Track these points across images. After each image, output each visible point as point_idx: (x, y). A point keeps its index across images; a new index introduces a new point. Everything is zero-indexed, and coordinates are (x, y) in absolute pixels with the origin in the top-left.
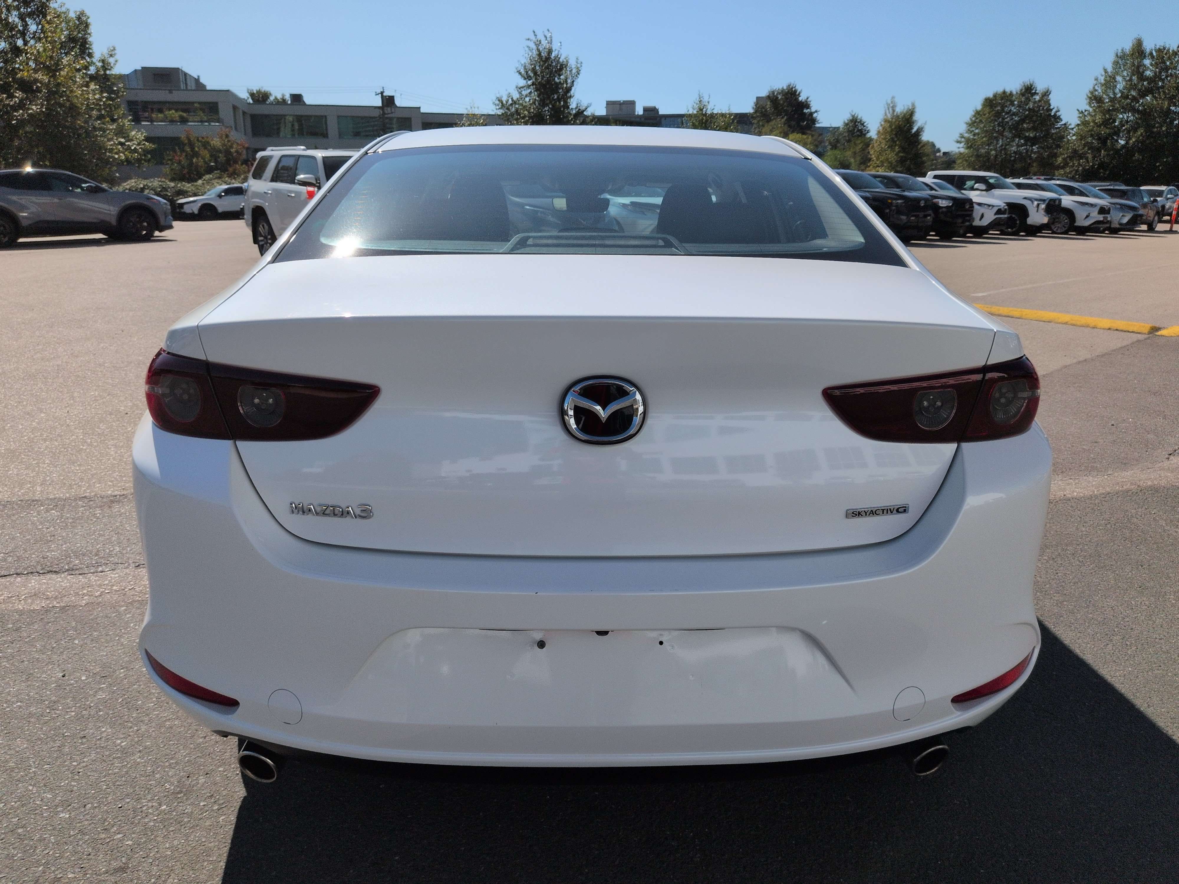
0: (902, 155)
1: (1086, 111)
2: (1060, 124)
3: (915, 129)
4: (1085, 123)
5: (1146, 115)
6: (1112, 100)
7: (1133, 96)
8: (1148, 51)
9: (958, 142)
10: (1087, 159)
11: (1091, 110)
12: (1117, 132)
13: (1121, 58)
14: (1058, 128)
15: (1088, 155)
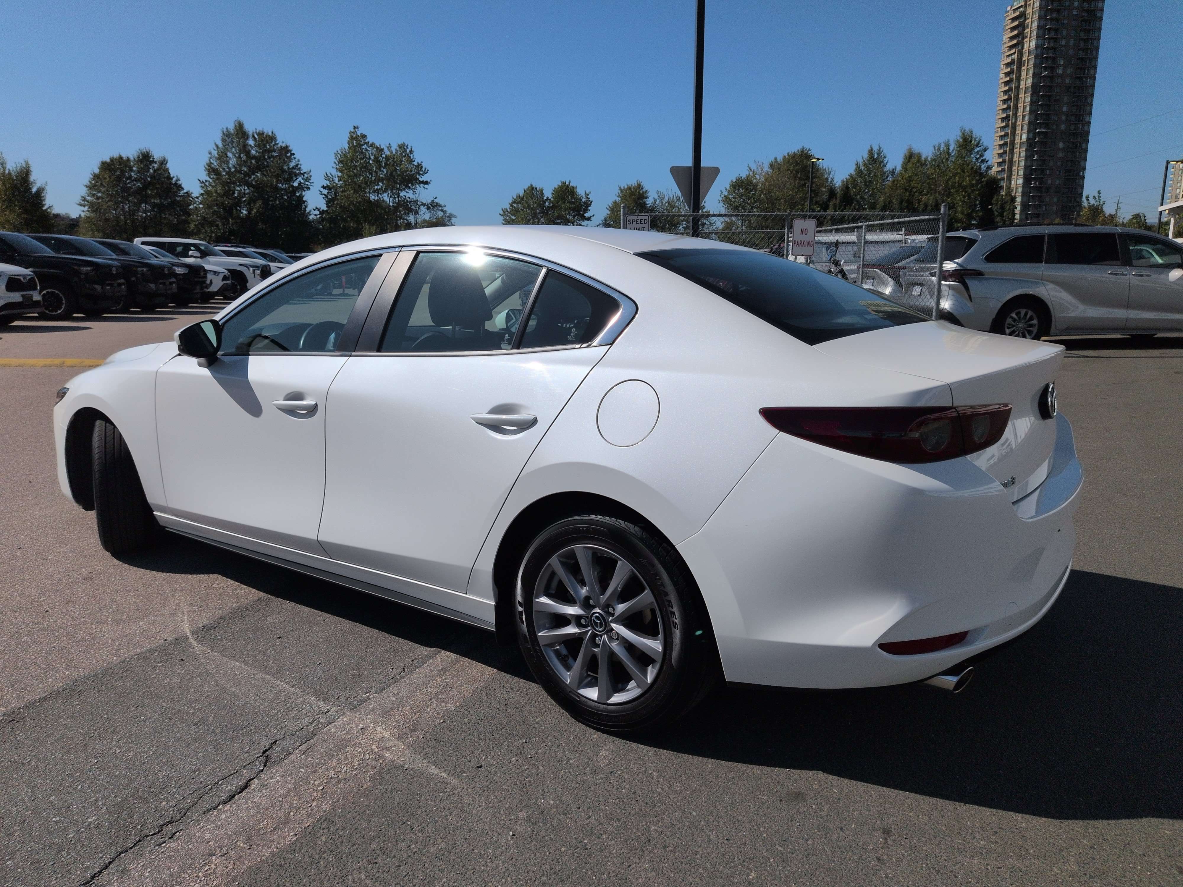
0: (26, 216)
1: (206, 181)
2: (182, 192)
3: (34, 190)
4: (207, 193)
5: (259, 188)
6: (228, 173)
7: (245, 172)
8: (250, 133)
9: (81, 205)
10: (217, 226)
11: (211, 181)
12: (238, 203)
13: (227, 136)
14: (181, 196)
15: (217, 223)
